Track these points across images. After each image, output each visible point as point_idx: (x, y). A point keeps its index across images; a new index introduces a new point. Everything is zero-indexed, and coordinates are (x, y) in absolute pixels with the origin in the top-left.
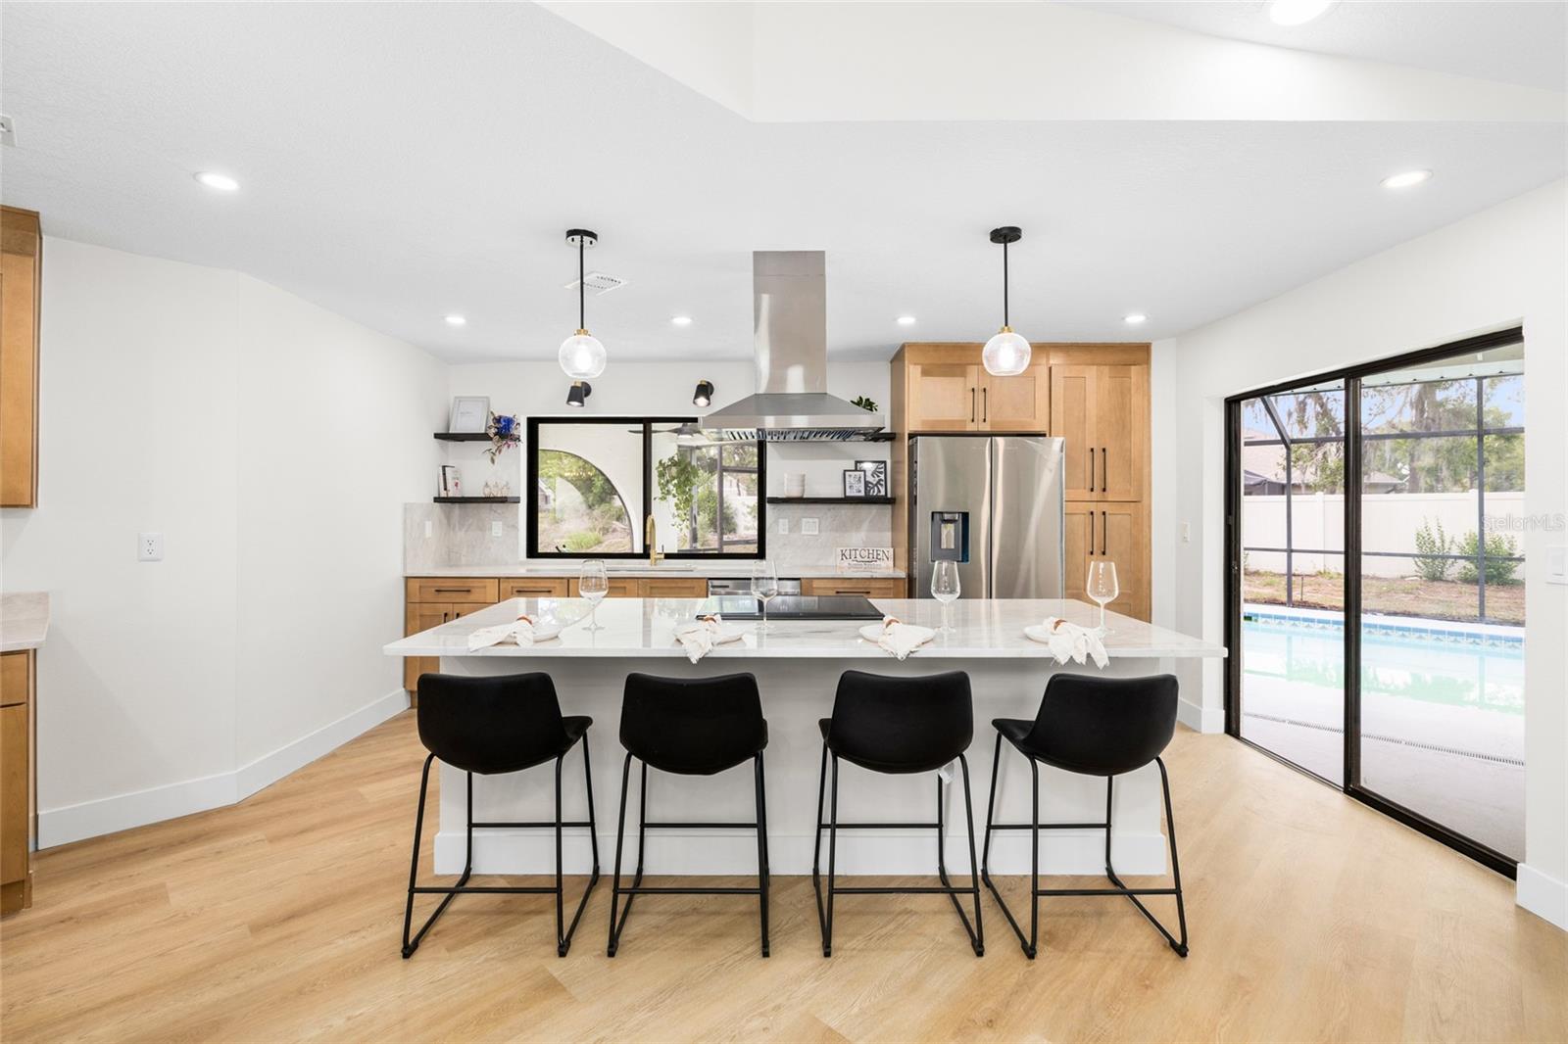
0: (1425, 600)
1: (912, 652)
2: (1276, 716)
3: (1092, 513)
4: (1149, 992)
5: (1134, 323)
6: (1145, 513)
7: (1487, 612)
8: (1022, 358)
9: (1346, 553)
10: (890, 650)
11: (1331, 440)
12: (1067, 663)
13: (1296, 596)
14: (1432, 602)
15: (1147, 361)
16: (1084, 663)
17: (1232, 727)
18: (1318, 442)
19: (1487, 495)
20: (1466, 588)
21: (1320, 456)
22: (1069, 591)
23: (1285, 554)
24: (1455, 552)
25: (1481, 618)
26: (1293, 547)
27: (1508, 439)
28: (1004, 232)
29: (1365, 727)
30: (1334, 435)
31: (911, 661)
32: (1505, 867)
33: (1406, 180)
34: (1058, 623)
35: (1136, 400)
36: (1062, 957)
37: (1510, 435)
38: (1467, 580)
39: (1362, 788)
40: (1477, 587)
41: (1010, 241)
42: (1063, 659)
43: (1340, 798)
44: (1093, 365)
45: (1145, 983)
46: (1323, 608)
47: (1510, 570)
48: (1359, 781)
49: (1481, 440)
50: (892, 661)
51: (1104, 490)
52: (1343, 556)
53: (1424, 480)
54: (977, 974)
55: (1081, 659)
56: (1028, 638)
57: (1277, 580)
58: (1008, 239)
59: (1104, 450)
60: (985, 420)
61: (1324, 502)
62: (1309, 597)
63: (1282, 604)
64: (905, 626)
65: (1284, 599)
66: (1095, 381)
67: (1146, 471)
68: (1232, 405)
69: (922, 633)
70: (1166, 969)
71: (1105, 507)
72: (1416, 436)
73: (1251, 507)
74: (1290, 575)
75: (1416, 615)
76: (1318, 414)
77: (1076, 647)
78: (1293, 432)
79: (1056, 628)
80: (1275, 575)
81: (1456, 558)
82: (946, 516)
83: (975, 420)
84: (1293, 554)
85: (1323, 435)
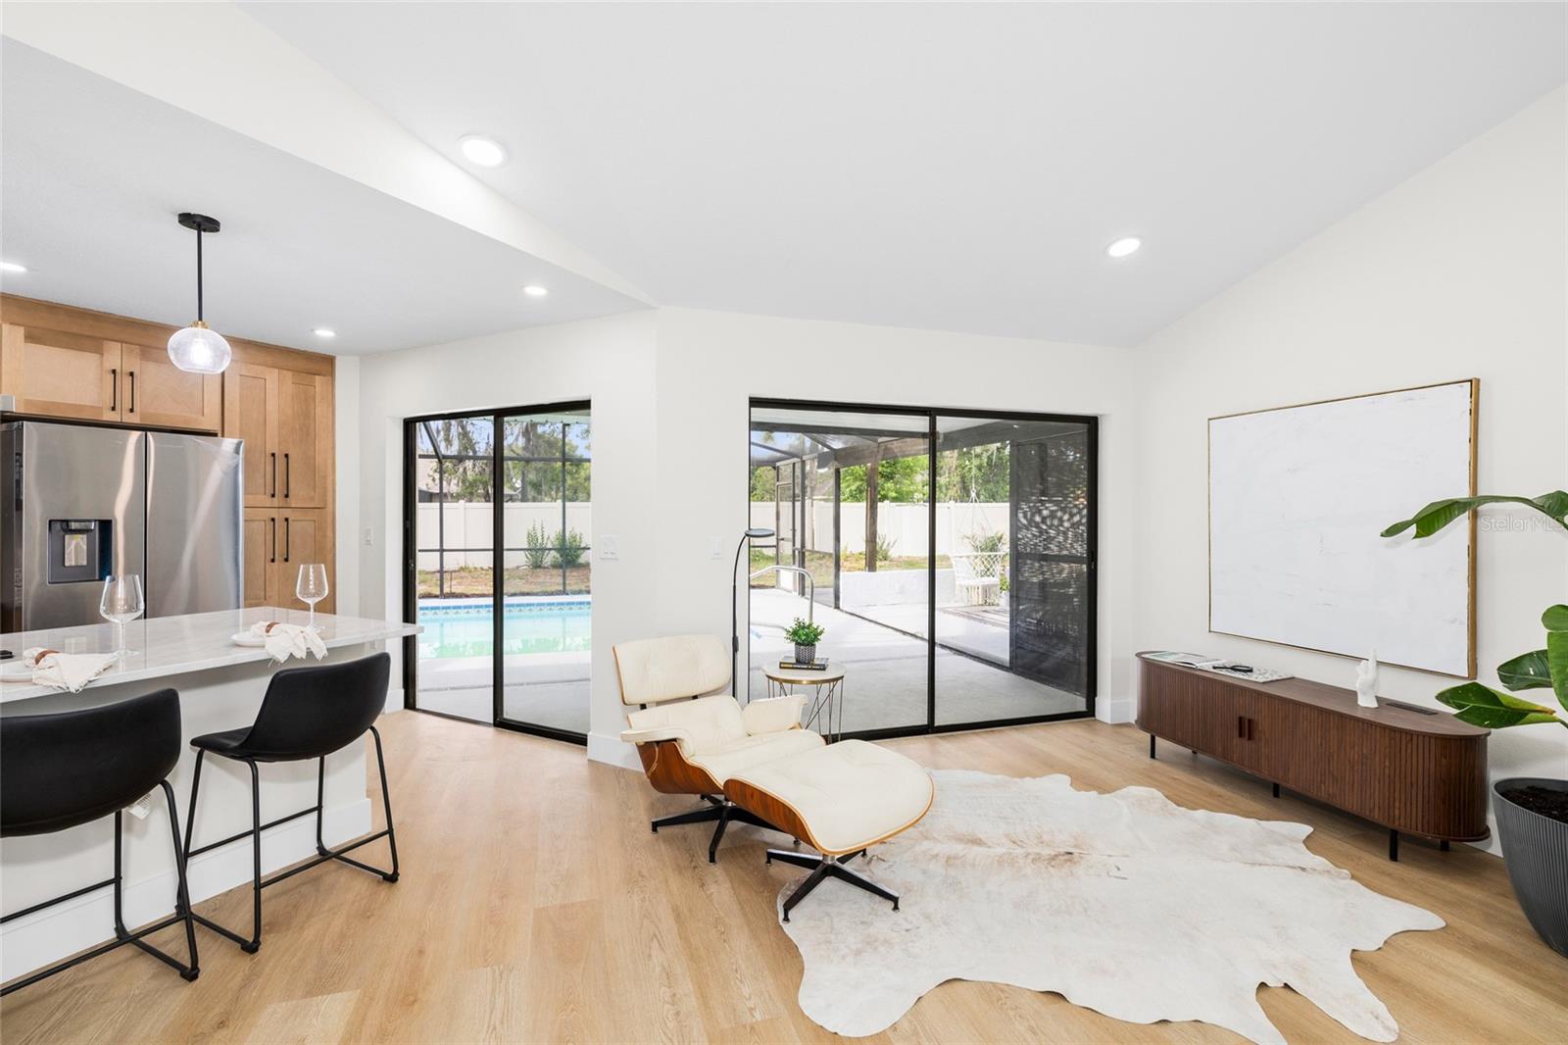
0: (532, 583)
1: (90, 682)
2: (440, 686)
3: (273, 520)
4: (372, 919)
5: (324, 336)
6: (329, 519)
7: (568, 588)
8: (222, 358)
9: (495, 550)
10: (55, 685)
11: (469, 458)
12: (286, 661)
13: (446, 590)
14: (536, 584)
15: (332, 374)
16: (304, 657)
17: (410, 703)
18: (460, 459)
19: (568, 504)
20: (555, 572)
21: (461, 470)
22: (249, 601)
23: (438, 553)
24: (549, 546)
25: (564, 592)
26: (445, 547)
27: (577, 465)
28: (198, 220)
29: (506, 680)
30: (471, 454)
31: (88, 692)
32: (580, 740)
33: (536, 291)
34: (270, 626)
35: (320, 410)
36: (286, 935)
37: (580, 462)
38: (555, 566)
39: (505, 719)
40: (561, 571)
41: (205, 231)
42: (282, 657)
43: (491, 732)
44: (275, 367)
45: (366, 915)
46: (467, 596)
47: (578, 556)
48: (502, 714)
49: (564, 465)
50: (65, 696)
51: (287, 496)
52: (492, 553)
53: (531, 493)
54: (195, 996)
55: (301, 654)
56: (238, 645)
57: (429, 577)
58: (203, 227)
59: (287, 456)
60: (132, 410)
61: (465, 509)
62: (457, 589)
63: (436, 597)
64: (73, 656)
65: (438, 593)
66: (276, 386)
67: (329, 479)
68: (409, 425)
69: (99, 661)
70: (382, 896)
71: (287, 513)
72: (528, 461)
73: (425, 513)
74: (441, 572)
75: (528, 594)
76: (459, 434)
77: (295, 644)
78: (443, 450)
79: (268, 631)
80: (427, 573)
81: (550, 549)
82: (73, 525)
83: (118, 406)
84: (445, 553)
85: (464, 453)
